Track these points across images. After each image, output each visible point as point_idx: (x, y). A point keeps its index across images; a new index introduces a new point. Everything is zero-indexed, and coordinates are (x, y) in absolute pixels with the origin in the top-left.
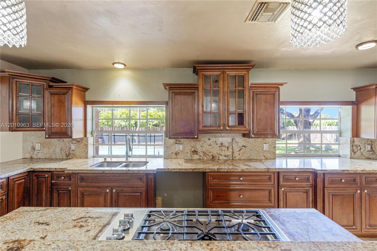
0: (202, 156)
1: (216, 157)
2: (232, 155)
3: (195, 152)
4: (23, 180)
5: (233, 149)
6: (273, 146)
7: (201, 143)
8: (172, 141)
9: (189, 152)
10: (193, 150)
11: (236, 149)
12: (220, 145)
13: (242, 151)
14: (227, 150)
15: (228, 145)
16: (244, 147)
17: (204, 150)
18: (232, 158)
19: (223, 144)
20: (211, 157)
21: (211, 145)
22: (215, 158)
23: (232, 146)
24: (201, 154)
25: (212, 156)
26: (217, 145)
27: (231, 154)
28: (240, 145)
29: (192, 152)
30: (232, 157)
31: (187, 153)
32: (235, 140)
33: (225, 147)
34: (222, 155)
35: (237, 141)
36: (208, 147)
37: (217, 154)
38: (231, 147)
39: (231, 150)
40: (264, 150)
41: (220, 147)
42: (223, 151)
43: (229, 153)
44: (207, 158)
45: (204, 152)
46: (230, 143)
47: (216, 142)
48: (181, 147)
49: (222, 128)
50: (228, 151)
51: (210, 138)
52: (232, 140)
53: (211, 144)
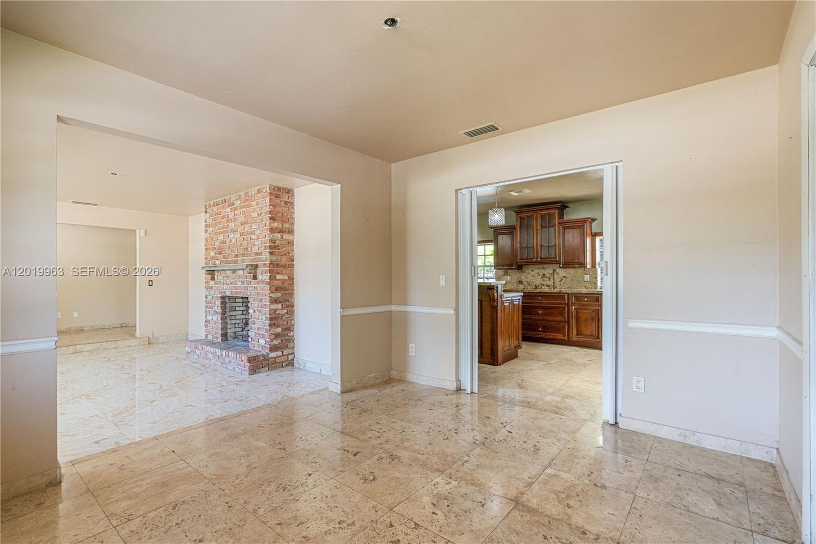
3: (520, 282)
5: (554, 279)
6: (594, 277)
7: (525, 275)
8: (501, 272)
9: (516, 282)
10: (518, 280)
11: (557, 278)
12: (542, 276)
13: (563, 281)
15: (550, 276)
16: (564, 278)
17: (528, 280)
19: (545, 275)
20: (534, 287)
22: (537, 288)
23: (554, 277)
24: (526, 284)
25: (535, 285)
26: (539, 276)
27: (553, 285)
28: (561, 276)
29: (518, 282)
31: (514, 283)
32: (556, 271)
33: (547, 277)
34: (544, 285)
35: (558, 272)
36: (531, 278)
37: (539, 284)
39: (553, 281)
40: (585, 280)
42: (545, 281)
43: (550, 283)
44: (531, 287)
45: (528, 282)
46: (552, 273)
47: (538, 273)
48: (509, 278)
49: (539, 260)
50: (549, 281)
51: (532, 270)
52: (554, 271)
53: (534, 275)
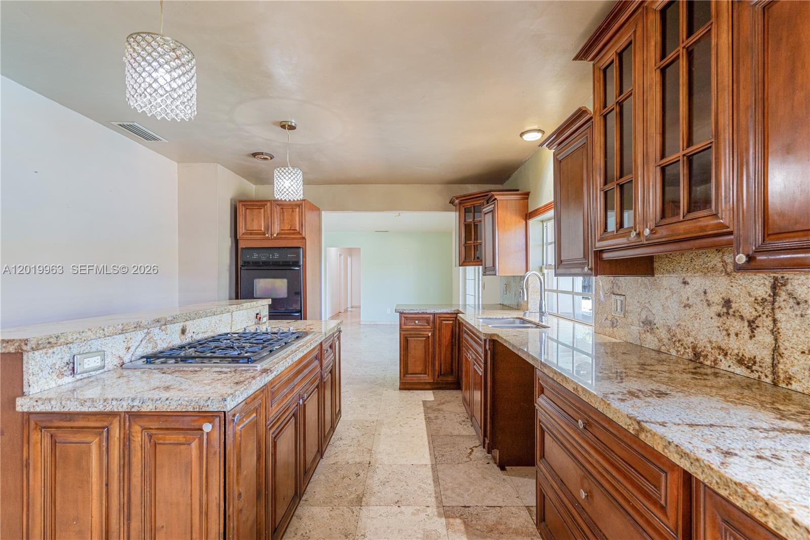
0: (666, 341)
1: (706, 356)
2: (774, 366)
3: (649, 325)
4: (451, 322)
5: (775, 333)
8: (607, 286)
9: (636, 322)
10: (643, 316)
11: (795, 336)
14: (747, 336)
15: (755, 313)
17: (671, 322)
18: (770, 376)
19: (733, 305)
20: (691, 355)
21: (690, 306)
22: (702, 359)
23: (775, 321)
24: (663, 334)
25: (694, 348)
26: (709, 305)
27: (768, 361)
29: (643, 323)
30: (774, 373)
31: (632, 324)
32: (789, 287)
33: (742, 318)
34: (726, 355)
36: (681, 311)
37: (709, 345)
38: (769, 322)
39: (769, 339)
41: (719, 315)
42: (733, 336)
43: (758, 350)
44: (678, 351)
45: (669, 330)
46: (764, 300)
47: (705, 293)
50: (751, 337)
51: (687, 279)
52: (774, 287)
53: (690, 302)
